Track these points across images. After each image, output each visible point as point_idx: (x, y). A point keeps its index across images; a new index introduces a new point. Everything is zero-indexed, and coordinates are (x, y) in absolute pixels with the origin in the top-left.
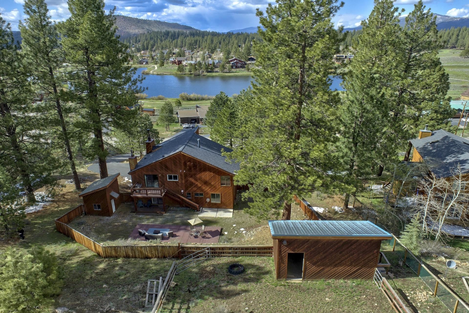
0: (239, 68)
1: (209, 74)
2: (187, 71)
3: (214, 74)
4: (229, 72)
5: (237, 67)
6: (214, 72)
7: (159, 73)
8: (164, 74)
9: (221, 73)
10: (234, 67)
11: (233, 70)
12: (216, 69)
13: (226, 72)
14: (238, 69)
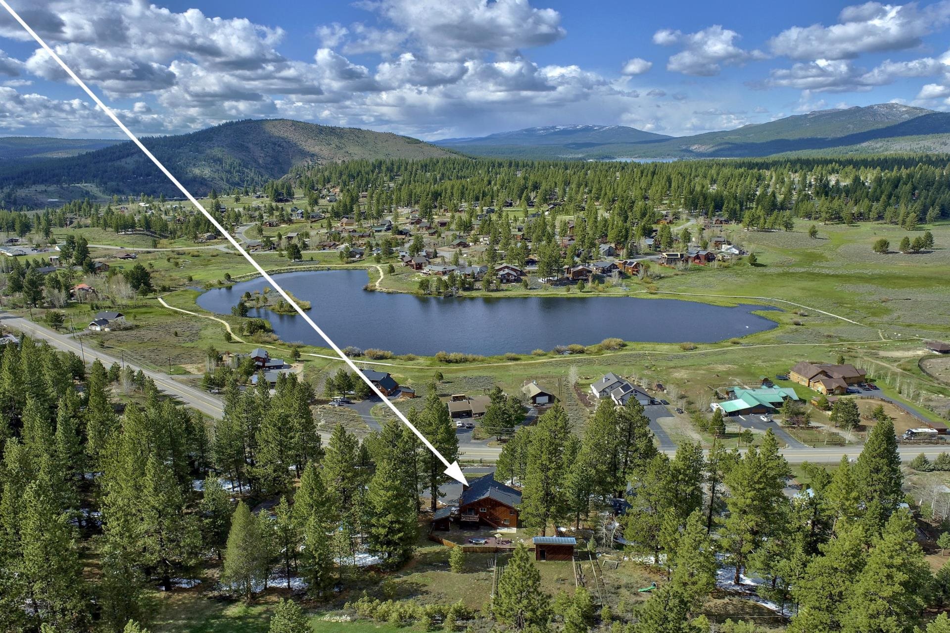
0: (511, 282)
1: (466, 294)
2: (433, 289)
3: (474, 294)
4: (497, 290)
5: (508, 281)
6: (473, 290)
7: (390, 290)
8: (398, 293)
9: (484, 293)
10: (505, 281)
11: (503, 286)
12: (478, 285)
13: (493, 291)
14: (510, 285)
